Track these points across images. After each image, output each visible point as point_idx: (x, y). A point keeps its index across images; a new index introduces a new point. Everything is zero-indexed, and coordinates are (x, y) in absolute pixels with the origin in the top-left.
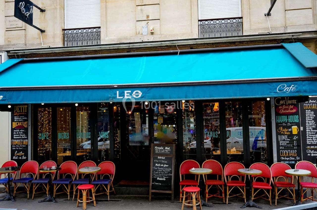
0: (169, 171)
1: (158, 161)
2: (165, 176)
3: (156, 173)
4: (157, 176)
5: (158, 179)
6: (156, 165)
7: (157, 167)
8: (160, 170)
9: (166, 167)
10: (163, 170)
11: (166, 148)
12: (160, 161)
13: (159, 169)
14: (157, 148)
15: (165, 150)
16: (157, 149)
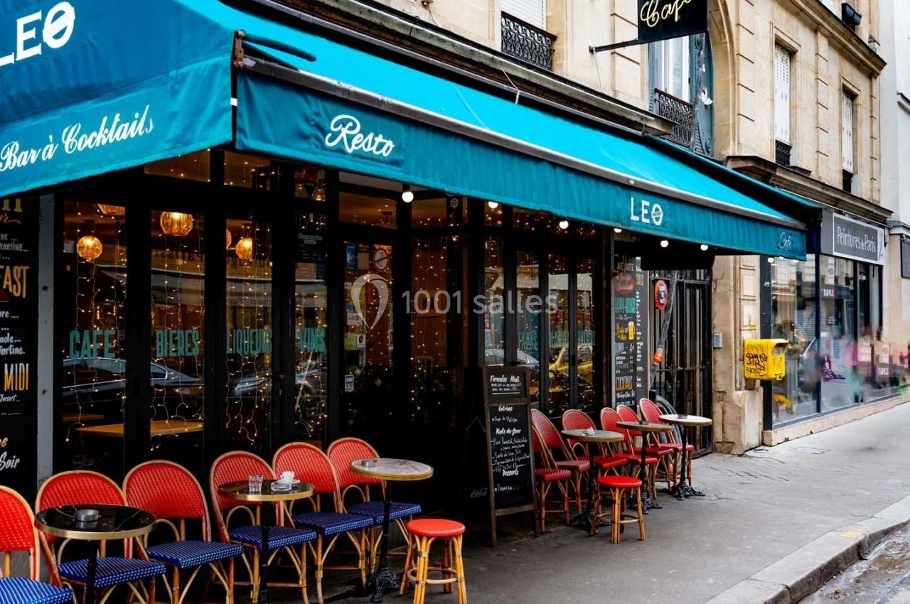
0: (523, 445)
1: (499, 419)
2: (518, 463)
3: (499, 456)
4: (502, 464)
5: (505, 473)
6: (498, 432)
7: (499, 437)
8: (506, 445)
9: (517, 435)
10: (511, 445)
11: (513, 379)
12: (504, 419)
13: (504, 443)
14: (494, 379)
15: (512, 385)
16: (494, 383)
